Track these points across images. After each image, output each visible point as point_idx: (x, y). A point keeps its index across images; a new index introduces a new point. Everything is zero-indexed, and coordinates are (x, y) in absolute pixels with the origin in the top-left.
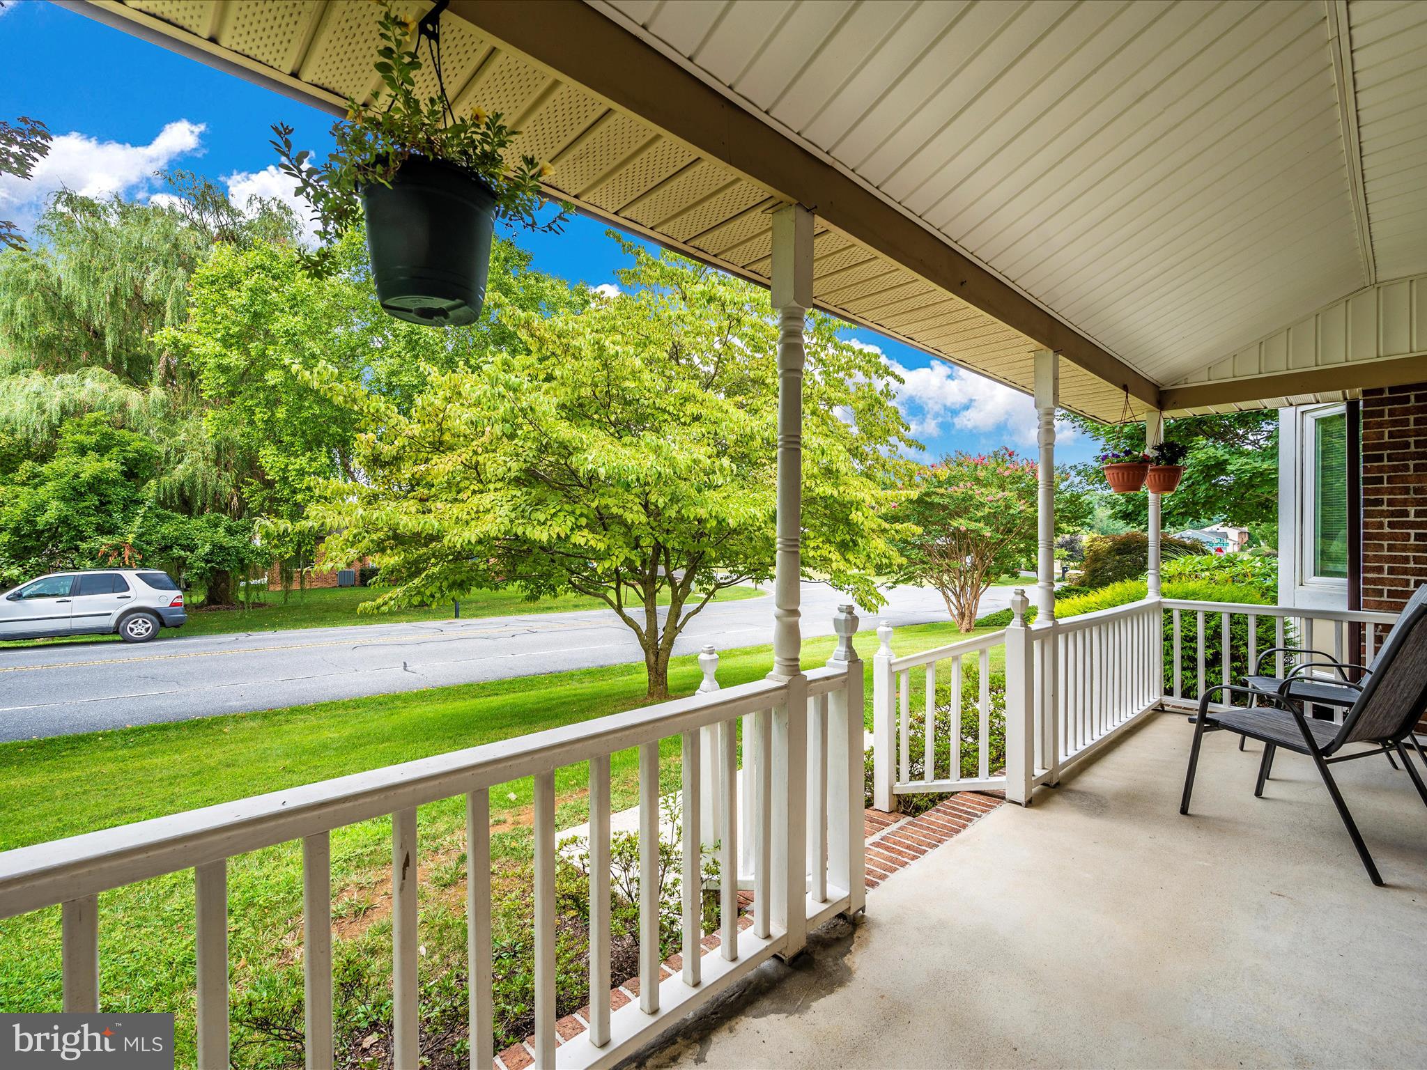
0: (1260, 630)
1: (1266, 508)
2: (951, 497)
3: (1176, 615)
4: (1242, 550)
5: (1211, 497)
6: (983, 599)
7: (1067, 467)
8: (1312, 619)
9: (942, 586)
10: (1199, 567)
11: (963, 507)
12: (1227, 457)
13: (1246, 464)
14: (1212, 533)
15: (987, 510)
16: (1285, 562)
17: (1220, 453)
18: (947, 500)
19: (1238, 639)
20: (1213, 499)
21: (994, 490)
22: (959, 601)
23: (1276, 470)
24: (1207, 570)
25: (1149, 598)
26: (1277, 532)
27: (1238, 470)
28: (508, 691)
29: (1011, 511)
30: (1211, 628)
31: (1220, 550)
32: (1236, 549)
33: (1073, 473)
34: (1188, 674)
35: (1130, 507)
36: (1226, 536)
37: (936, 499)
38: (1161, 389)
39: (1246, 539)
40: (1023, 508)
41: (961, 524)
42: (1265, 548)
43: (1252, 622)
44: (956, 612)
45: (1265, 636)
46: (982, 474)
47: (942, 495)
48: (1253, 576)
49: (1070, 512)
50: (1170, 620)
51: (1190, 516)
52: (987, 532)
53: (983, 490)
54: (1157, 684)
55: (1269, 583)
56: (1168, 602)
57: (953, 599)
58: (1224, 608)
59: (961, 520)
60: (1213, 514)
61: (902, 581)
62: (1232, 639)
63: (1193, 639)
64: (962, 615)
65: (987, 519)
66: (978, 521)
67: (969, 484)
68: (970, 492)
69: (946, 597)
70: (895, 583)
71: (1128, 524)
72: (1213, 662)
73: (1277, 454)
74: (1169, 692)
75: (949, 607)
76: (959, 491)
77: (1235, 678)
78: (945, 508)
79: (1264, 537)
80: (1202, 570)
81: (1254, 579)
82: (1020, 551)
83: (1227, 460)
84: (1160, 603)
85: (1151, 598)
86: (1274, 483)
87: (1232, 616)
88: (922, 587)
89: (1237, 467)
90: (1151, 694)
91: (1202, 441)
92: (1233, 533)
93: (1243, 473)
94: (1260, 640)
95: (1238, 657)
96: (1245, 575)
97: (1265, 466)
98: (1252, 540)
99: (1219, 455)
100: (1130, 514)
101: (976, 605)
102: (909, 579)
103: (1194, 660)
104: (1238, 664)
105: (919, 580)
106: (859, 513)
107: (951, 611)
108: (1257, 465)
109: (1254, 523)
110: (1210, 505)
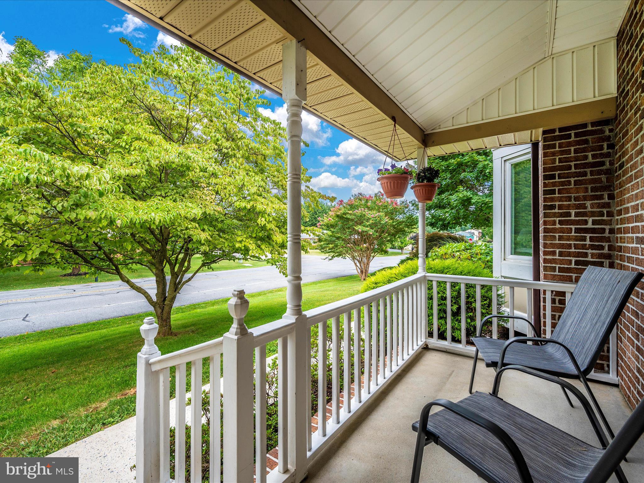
0: (483, 291)
1: (488, 221)
2: (355, 215)
3: (434, 284)
4: (479, 239)
5: (465, 215)
6: (371, 264)
7: (408, 202)
8: (513, 288)
9: (354, 258)
10: (455, 250)
11: (360, 220)
12: (471, 196)
13: (479, 199)
14: (469, 233)
15: (371, 221)
16: (496, 245)
17: (469, 194)
18: (353, 217)
19: (470, 297)
20: (466, 216)
21: (375, 212)
22: (361, 266)
23: (492, 202)
24: (459, 251)
25: (419, 273)
26: (492, 232)
27: (476, 202)
28: (88, 331)
29: (382, 222)
30: (456, 291)
31: (471, 240)
32: (477, 239)
33: (410, 205)
34: (443, 322)
35: (433, 220)
36: (474, 233)
37: (349, 216)
38: (425, 133)
39: (481, 235)
40: (387, 220)
41: (359, 228)
42: (488, 238)
43: (478, 289)
44: (359, 271)
45: (486, 295)
46: (369, 204)
47: (351, 214)
48: (481, 254)
49: (408, 223)
50: (430, 288)
51: (458, 224)
52: (371, 232)
53: (370, 212)
54: (423, 331)
55: (489, 258)
56: (431, 275)
57: (358, 264)
58: (463, 280)
59: (359, 227)
60: (467, 224)
61: (337, 256)
62: (468, 297)
63: (445, 299)
64: (362, 272)
65: (371, 226)
66: (367, 227)
67: (363, 209)
68: (364, 213)
69: (355, 264)
70: (332, 257)
71: (432, 228)
72: (456, 314)
73: (492, 195)
74: (430, 335)
75: (357, 268)
76: (358, 212)
77: (469, 323)
78: (352, 220)
79: (487, 234)
80: (457, 251)
81: (481, 256)
82: (388, 241)
83: (471, 197)
84: (425, 276)
85: (420, 273)
86: (491, 208)
87: (467, 285)
88: (345, 259)
89: (475, 200)
90: (419, 338)
91: (461, 188)
92: (476, 232)
93: (478, 203)
94: (484, 298)
95: (470, 309)
96: (477, 254)
97: (487, 200)
98: (483, 236)
99: (468, 195)
100: (433, 223)
101: (369, 267)
102: (339, 255)
103: (445, 312)
104: (471, 314)
105: (344, 256)
106: (263, 219)
107: (357, 270)
108: (484, 199)
109: (483, 227)
110: (466, 219)
